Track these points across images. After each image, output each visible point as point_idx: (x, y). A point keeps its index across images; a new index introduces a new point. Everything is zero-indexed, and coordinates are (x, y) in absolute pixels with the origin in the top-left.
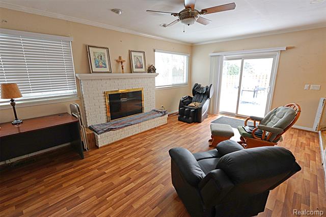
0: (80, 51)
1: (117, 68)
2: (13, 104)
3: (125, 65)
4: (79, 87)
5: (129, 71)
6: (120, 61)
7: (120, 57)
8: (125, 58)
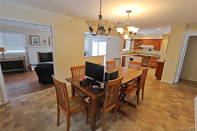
0: (28, 37)
1: (43, 43)
2: (3, 54)
3: (47, 43)
4: (27, 50)
5: (49, 45)
6: (45, 41)
7: (45, 40)
8: (47, 40)
